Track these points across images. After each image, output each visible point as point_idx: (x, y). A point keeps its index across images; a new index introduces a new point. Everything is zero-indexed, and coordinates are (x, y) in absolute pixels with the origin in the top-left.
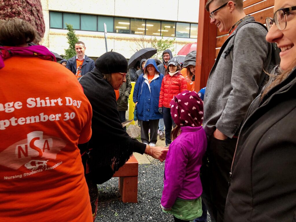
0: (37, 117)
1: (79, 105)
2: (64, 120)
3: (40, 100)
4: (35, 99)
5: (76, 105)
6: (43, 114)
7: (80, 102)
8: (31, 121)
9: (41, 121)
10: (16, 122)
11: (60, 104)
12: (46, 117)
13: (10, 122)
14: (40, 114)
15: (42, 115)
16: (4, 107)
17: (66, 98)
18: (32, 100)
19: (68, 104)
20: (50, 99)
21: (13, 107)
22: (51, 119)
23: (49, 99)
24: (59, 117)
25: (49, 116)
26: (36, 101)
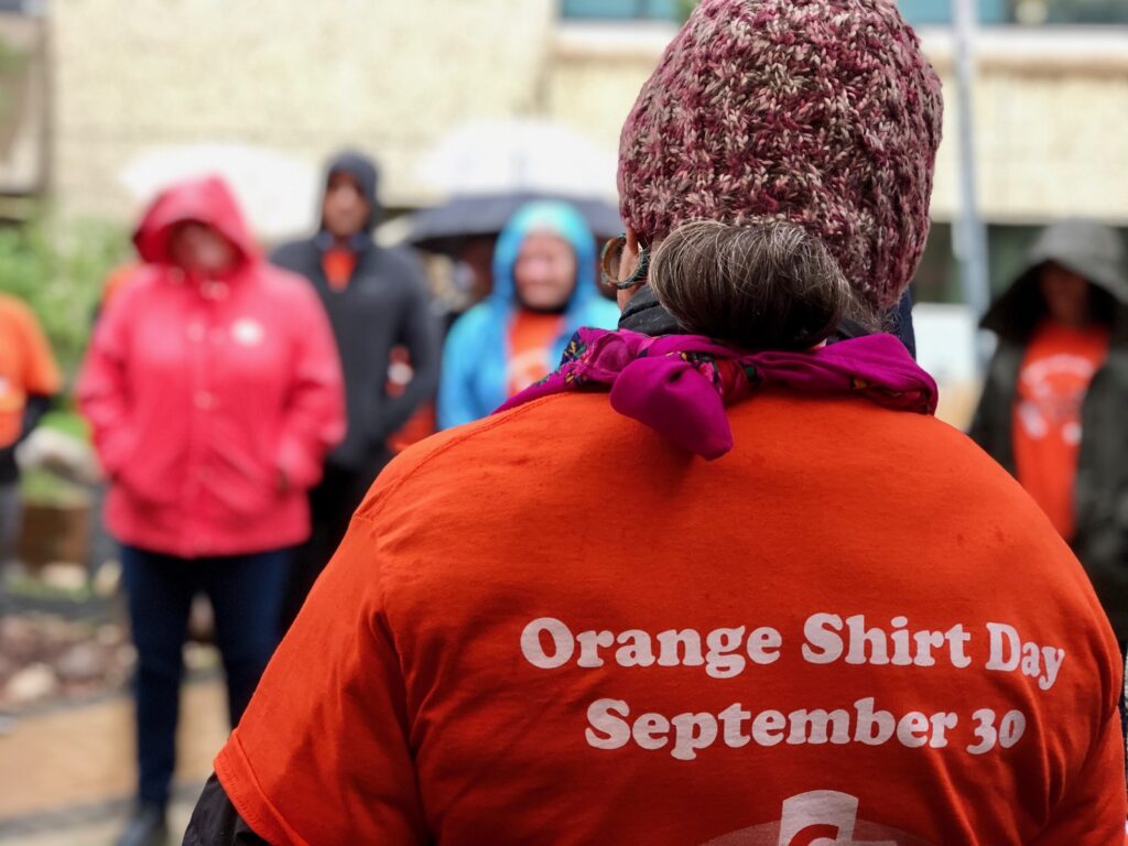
0: (841, 718)
1: (1049, 671)
2: (971, 749)
3: (866, 630)
4: (844, 620)
5: (1035, 671)
6: (870, 701)
7: (1057, 657)
8: (808, 734)
9: (856, 739)
10: (746, 727)
11: (960, 660)
12: (885, 719)
13: (721, 724)
14: (858, 704)
15: (865, 705)
16: (705, 650)
17: (991, 626)
18: (827, 627)
19: (995, 663)
20: (912, 628)
21: (742, 650)
22: (906, 738)
23: (906, 627)
24: (948, 733)
25: (898, 718)
26: (845, 634)
